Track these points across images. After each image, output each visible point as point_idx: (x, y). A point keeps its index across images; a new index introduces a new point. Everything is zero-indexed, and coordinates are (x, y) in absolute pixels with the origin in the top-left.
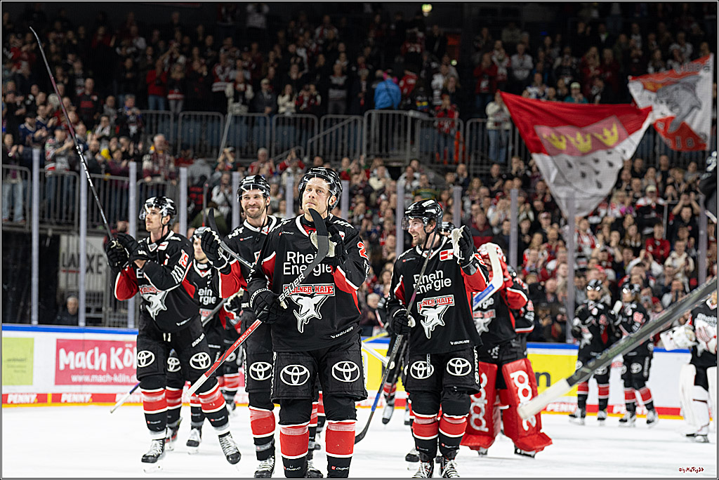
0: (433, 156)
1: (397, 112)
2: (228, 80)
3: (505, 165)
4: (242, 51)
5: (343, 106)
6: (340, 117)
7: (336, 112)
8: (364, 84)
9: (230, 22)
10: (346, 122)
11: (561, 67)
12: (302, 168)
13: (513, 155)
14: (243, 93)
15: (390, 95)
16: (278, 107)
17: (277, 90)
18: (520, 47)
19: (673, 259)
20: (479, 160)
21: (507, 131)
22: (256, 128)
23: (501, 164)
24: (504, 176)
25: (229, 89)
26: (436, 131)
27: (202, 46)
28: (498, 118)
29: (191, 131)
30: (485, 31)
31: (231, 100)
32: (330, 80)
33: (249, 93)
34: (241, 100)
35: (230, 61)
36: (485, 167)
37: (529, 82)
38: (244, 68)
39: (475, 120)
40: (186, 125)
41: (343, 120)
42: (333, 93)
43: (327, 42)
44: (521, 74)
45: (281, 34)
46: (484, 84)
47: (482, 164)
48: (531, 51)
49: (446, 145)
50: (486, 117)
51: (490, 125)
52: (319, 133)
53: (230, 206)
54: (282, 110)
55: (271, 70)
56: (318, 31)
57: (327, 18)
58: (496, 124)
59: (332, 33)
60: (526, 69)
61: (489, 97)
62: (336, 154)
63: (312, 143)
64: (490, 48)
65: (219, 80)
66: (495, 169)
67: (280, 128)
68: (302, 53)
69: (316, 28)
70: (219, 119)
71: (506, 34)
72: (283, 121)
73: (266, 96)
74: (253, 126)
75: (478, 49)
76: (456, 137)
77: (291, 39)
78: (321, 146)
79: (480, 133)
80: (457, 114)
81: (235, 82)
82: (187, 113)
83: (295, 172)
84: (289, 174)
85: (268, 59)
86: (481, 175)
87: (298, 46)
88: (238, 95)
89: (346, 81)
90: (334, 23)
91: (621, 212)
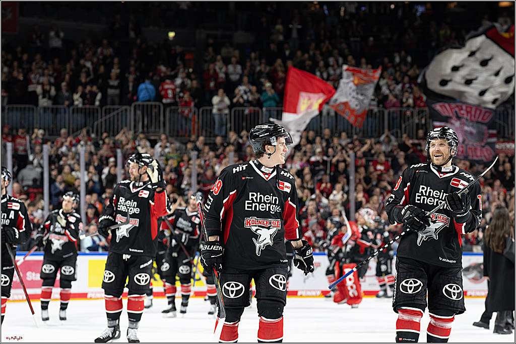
0: (178, 132)
1: (153, 103)
2: (38, 83)
3: (225, 137)
4: (48, 64)
5: (117, 100)
6: (116, 107)
7: (113, 103)
8: (131, 85)
9: (39, 43)
10: (120, 110)
11: (260, 71)
12: (90, 141)
13: (230, 130)
14: (49, 92)
15: (148, 92)
16: (73, 101)
17: (72, 90)
18: (233, 60)
19: (335, 195)
20: (208, 134)
21: (226, 115)
22: (59, 116)
23: (222, 137)
24: (225, 144)
25: (39, 89)
26: (180, 116)
27: (20, 61)
28: (221, 106)
29: (14, 118)
30: (210, 49)
31: (40, 97)
32: (108, 83)
33: (53, 92)
34: (47, 96)
35: (40, 71)
36: (212, 138)
37: (240, 82)
38: (50, 75)
39: (205, 108)
40: (10, 114)
41: (118, 109)
42: (111, 91)
43: (105, 57)
44: (235, 77)
45: (74, 53)
46: (212, 84)
47: (210, 137)
48: (242, 62)
49: (186, 124)
50: (212, 105)
51: (215, 111)
52: (101, 118)
53: (42, 167)
54: (76, 103)
55: (67, 77)
56: (99, 50)
57: (105, 42)
58: (219, 110)
59: (109, 51)
60: (237, 74)
61: (214, 93)
62: (114, 132)
63: (97, 125)
64: (214, 61)
65: (33, 84)
66: (219, 140)
67: (75, 115)
68: (89, 65)
69: (97, 48)
70: (33, 109)
71: (224, 51)
72: (77, 110)
74: (57, 113)
75: (206, 61)
76: (193, 119)
77: (81, 55)
78: (104, 127)
79: (209, 116)
80: (193, 104)
81: (43, 84)
82: (11, 106)
83: (86, 144)
84: (82, 146)
85: (65, 69)
86: (210, 144)
87: (86, 60)
88: (45, 93)
89: (119, 83)
90: (110, 45)
91: (301, 166)
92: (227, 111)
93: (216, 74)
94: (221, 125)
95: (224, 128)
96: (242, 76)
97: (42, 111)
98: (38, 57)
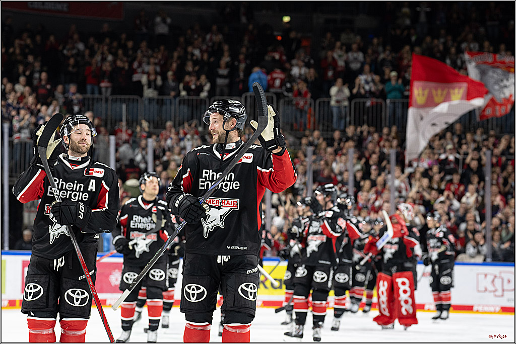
0: (292, 125)
2: (143, 73)
3: (344, 132)
4: (153, 51)
5: (226, 90)
7: (222, 95)
8: (242, 73)
9: (144, 30)
11: (384, 60)
12: (197, 134)
13: (350, 123)
14: (154, 81)
16: (179, 92)
17: (179, 79)
18: (354, 46)
19: (468, 198)
20: (325, 128)
21: (345, 107)
22: (164, 107)
23: (341, 131)
24: (344, 139)
25: (144, 79)
26: (294, 108)
27: (124, 47)
28: (339, 98)
29: (118, 109)
30: (329, 35)
31: (145, 88)
32: (217, 72)
33: (159, 82)
34: (153, 86)
35: (145, 59)
36: (330, 133)
37: (361, 71)
38: (155, 64)
39: (322, 99)
40: (114, 105)
42: (220, 81)
43: (215, 44)
44: (355, 66)
45: (182, 39)
46: (330, 74)
47: (327, 131)
48: (362, 49)
49: (301, 117)
50: (330, 97)
51: (333, 103)
54: (182, 94)
56: (208, 37)
57: (214, 28)
58: (338, 102)
59: (218, 38)
60: (359, 62)
64: (332, 48)
65: (137, 73)
66: (337, 135)
67: (182, 106)
68: (197, 52)
69: (207, 33)
70: (137, 100)
71: (344, 37)
72: (183, 102)
73: (171, 83)
74: (162, 105)
75: (323, 48)
76: (309, 111)
77: (189, 42)
79: (326, 108)
80: (309, 95)
81: (148, 74)
82: (114, 97)
83: (193, 137)
84: (189, 140)
85: (172, 57)
86: (327, 139)
87: (194, 48)
88: (151, 83)
89: (229, 73)
90: (220, 30)
91: (429, 165)
92: (346, 103)
93: (334, 61)
94: (340, 118)
95: (343, 122)
96: (363, 64)
97: (147, 102)
98: (144, 44)
